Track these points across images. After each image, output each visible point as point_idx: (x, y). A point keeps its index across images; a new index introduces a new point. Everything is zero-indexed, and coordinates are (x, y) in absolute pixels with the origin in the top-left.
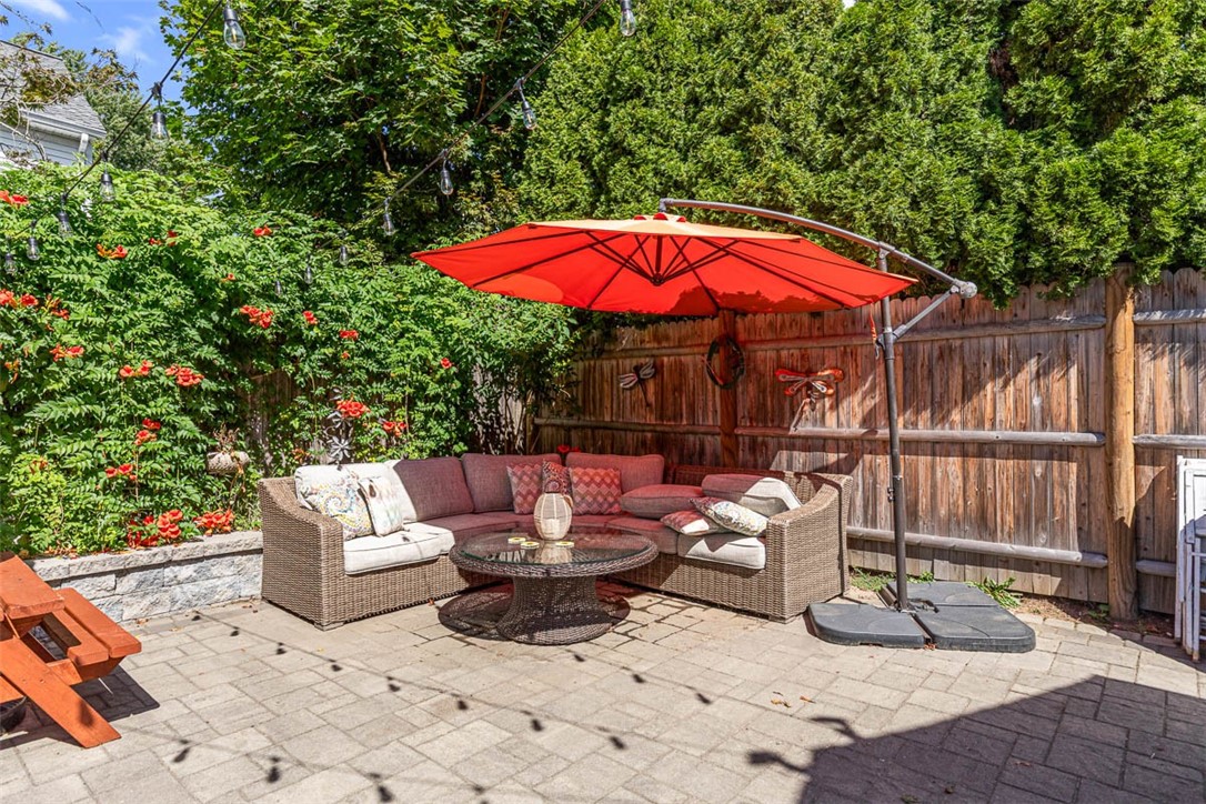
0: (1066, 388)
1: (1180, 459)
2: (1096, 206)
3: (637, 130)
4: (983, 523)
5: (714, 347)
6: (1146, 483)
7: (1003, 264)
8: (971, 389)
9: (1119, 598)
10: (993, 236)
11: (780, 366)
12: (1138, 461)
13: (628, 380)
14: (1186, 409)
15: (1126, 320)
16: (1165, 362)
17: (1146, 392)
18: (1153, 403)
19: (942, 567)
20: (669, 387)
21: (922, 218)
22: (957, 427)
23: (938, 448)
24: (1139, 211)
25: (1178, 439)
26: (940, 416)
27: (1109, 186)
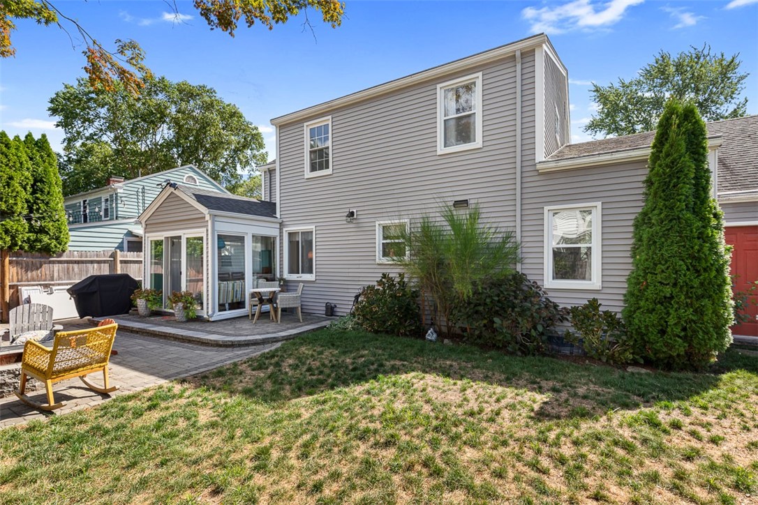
1: (19, 287)
6: (11, 293)
12: (10, 288)
14: (20, 277)
15: (7, 259)
16: (15, 268)
17: (11, 274)
18: (13, 276)
25: (19, 283)
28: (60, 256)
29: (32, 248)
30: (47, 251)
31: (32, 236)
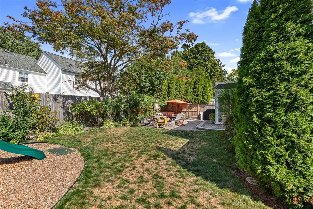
0: (196, 108)
2: (197, 100)
3: (172, 91)
4: (192, 115)
5: (177, 105)
7: (193, 102)
8: (192, 108)
9: (198, 118)
10: (193, 101)
11: (181, 107)
12: (199, 112)
13: (170, 107)
14: (201, 109)
15: (198, 105)
16: (200, 107)
19: (191, 118)
20: (174, 108)
21: (190, 99)
22: (191, 110)
23: (190, 111)
24: (199, 100)
26: (190, 110)
27: (198, 99)
28: (208, 104)
29: (202, 102)
30: (205, 103)
31: (202, 100)
